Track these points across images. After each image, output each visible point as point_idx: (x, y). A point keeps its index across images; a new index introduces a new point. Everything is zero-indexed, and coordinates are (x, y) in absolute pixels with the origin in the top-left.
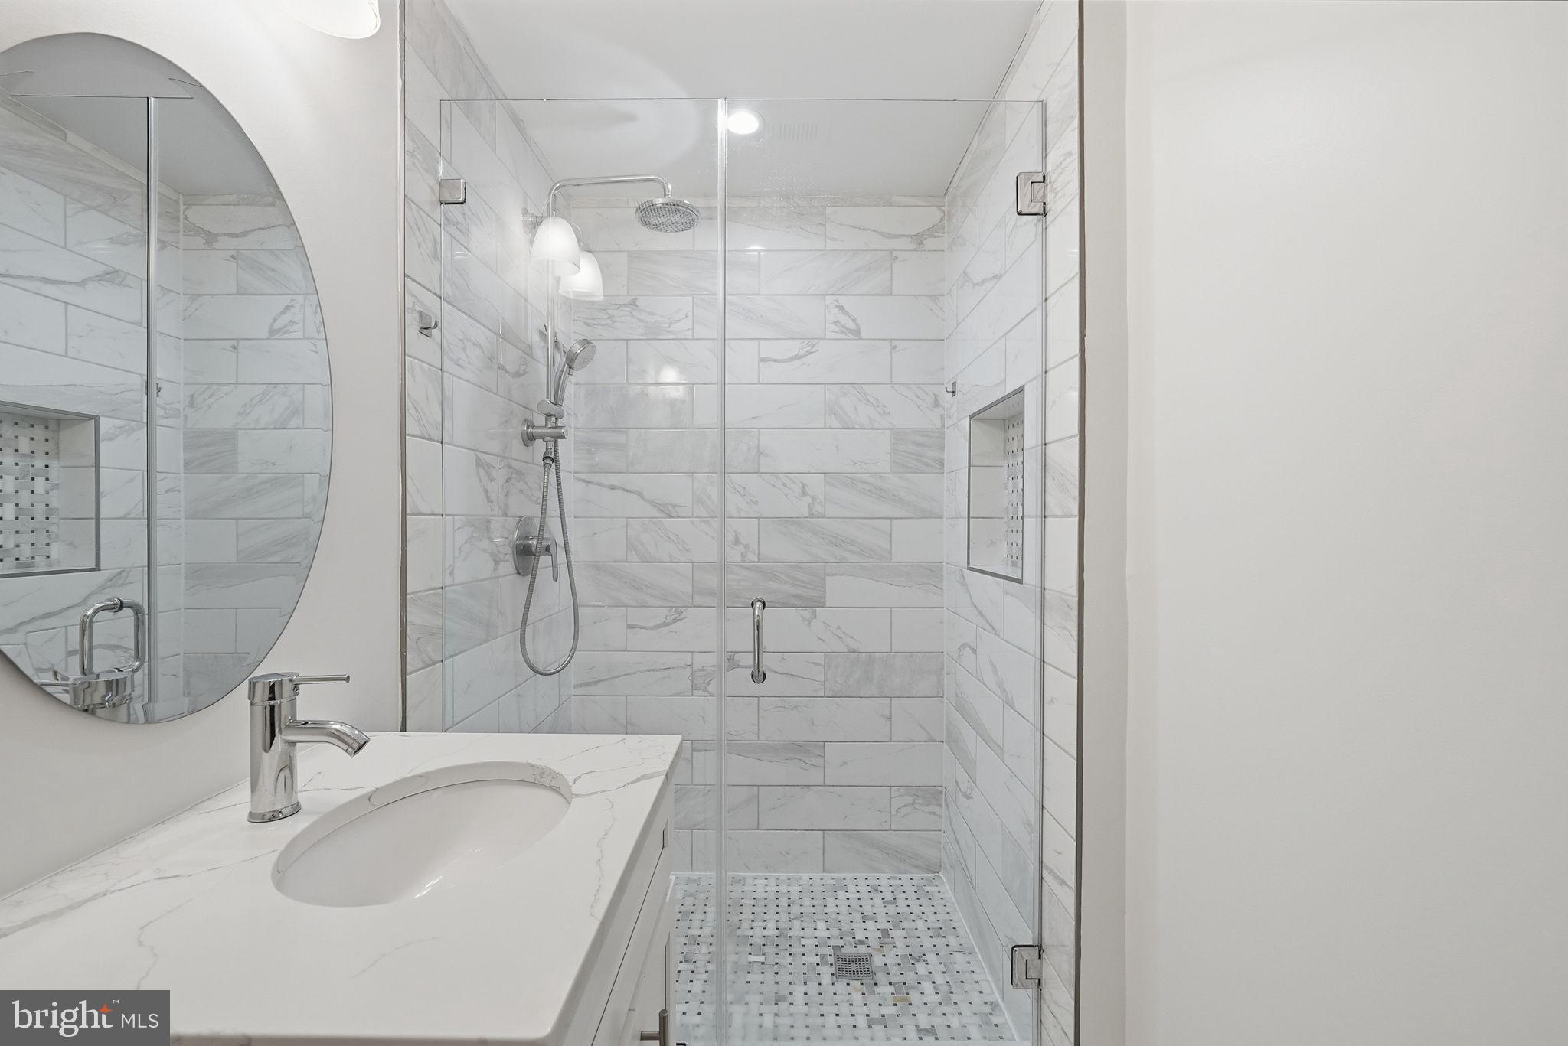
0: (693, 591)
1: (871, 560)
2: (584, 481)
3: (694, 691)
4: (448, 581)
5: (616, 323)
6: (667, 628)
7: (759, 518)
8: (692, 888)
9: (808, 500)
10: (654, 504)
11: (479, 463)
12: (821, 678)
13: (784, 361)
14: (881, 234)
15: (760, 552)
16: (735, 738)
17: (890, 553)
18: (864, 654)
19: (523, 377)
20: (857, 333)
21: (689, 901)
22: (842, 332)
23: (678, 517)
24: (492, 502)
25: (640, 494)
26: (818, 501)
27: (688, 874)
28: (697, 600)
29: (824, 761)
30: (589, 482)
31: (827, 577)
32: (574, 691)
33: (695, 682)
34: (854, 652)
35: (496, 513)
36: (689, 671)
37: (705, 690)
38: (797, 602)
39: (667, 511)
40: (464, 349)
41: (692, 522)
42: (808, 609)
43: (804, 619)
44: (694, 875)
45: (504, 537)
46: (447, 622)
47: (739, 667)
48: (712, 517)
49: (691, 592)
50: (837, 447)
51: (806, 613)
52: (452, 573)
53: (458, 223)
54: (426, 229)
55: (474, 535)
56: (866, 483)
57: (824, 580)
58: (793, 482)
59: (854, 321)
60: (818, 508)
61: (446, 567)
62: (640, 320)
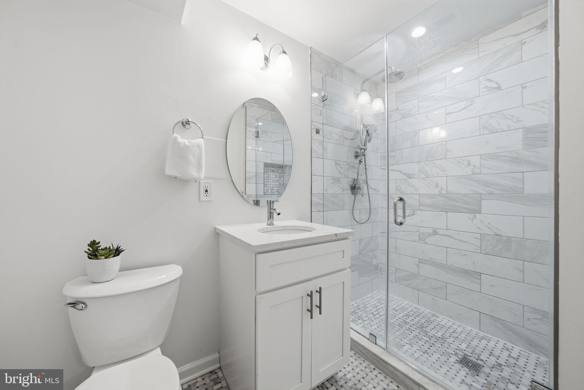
0: (419, 204)
1: (509, 193)
2: (383, 169)
3: (420, 241)
4: (325, 192)
5: (392, 117)
6: (409, 217)
7: (447, 177)
8: (415, 310)
9: (472, 167)
10: (405, 174)
11: (336, 164)
12: (479, 245)
13: (458, 112)
14: (513, 36)
15: (448, 190)
16: (437, 262)
17: (523, 189)
18: (504, 237)
19: (354, 140)
20: (499, 88)
21: (412, 313)
22: (489, 90)
23: (414, 178)
24: (341, 174)
25: (400, 172)
26: (477, 167)
27: (416, 306)
28: (421, 208)
29: (481, 282)
30: (384, 169)
31: (482, 201)
32: (379, 234)
33: (420, 238)
34: (498, 235)
35: (343, 177)
36: (418, 233)
37: (424, 241)
38: (464, 210)
39: (410, 176)
40: (331, 135)
41: (419, 180)
42: (471, 214)
43: (469, 218)
44: (419, 307)
45: (346, 184)
46: (324, 202)
47: (438, 234)
48: (427, 177)
49: (419, 205)
50: (487, 143)
51: (471, 216)
52: (326, 191)
53: (329, 104)
54: (318, 109)
55: (334, 182)
56: (505, 156)
57: (481, 202)
58: (463, 160)
59: (497, 83)
60: (477, 171)
61: (324, 189)
62: (400, 113)
